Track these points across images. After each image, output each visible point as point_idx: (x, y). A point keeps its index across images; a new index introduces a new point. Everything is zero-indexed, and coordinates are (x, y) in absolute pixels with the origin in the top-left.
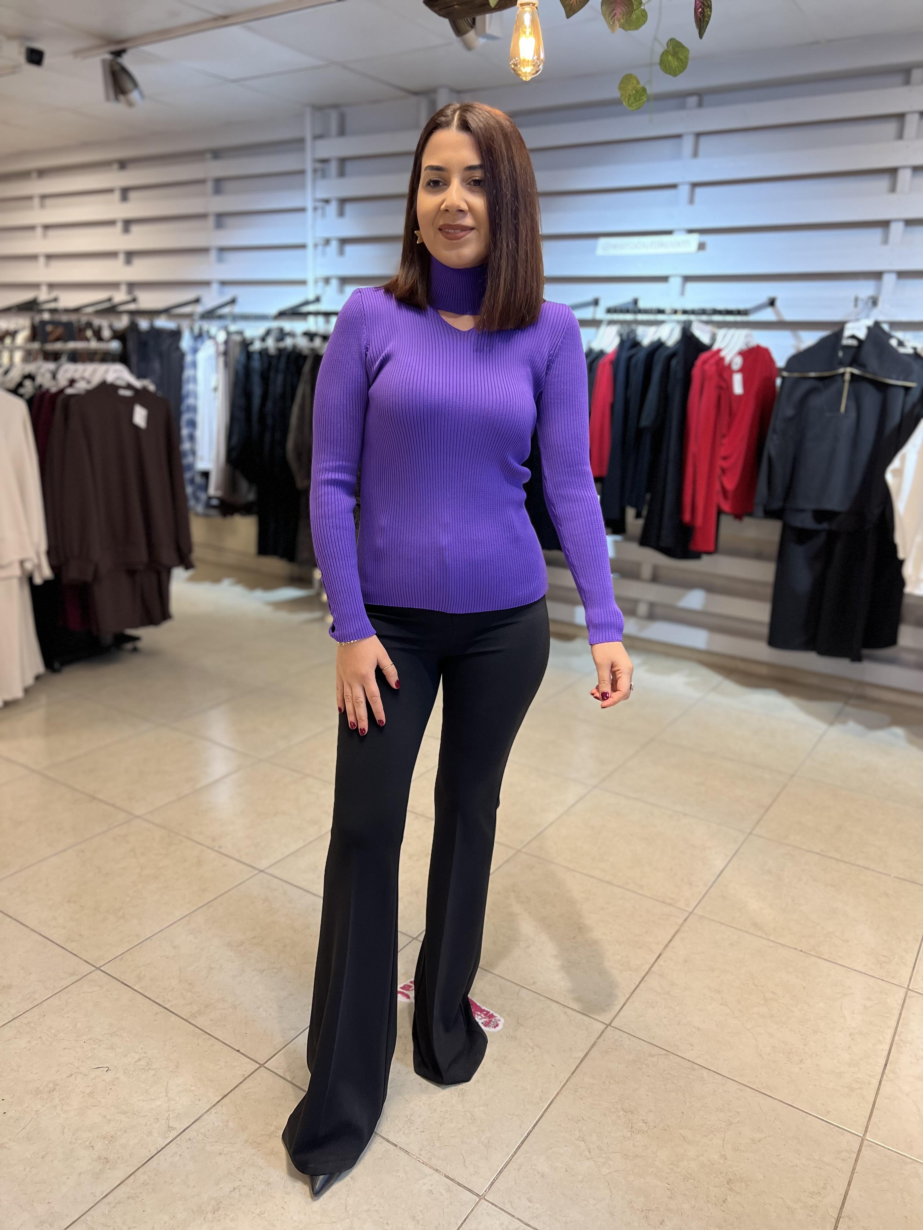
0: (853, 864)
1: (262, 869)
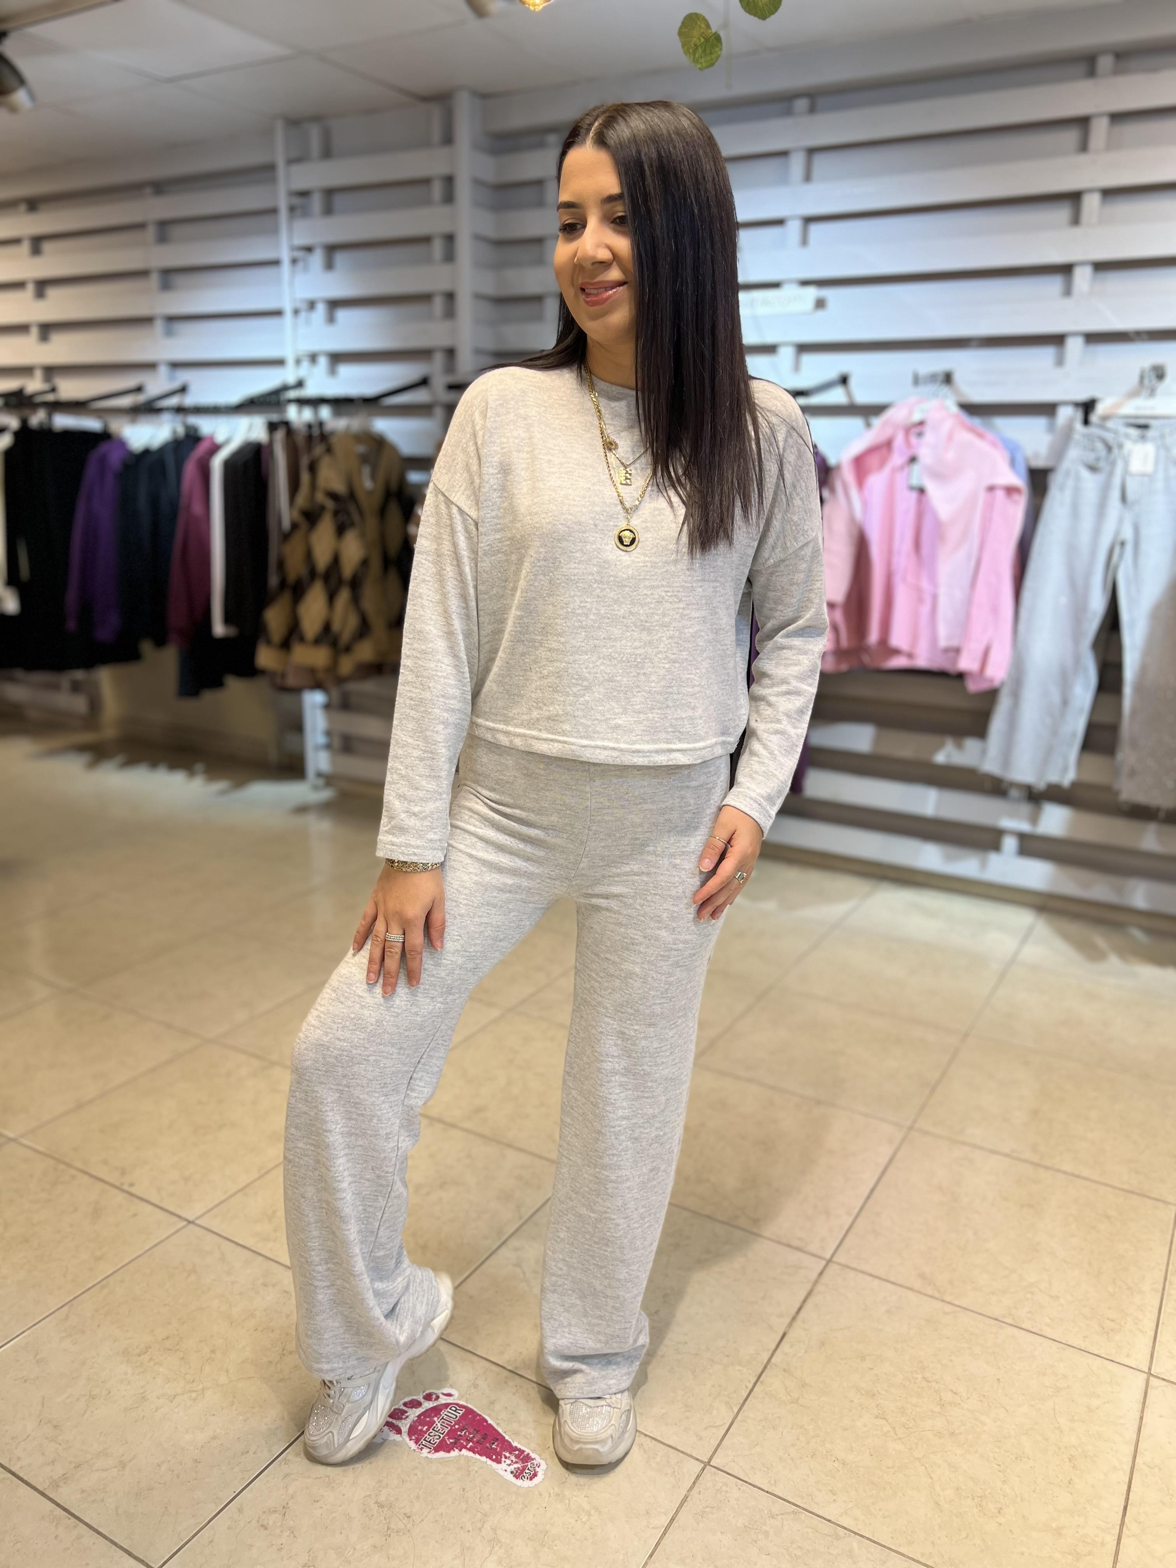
0: (1058, 1171)
1: (191, 1219)
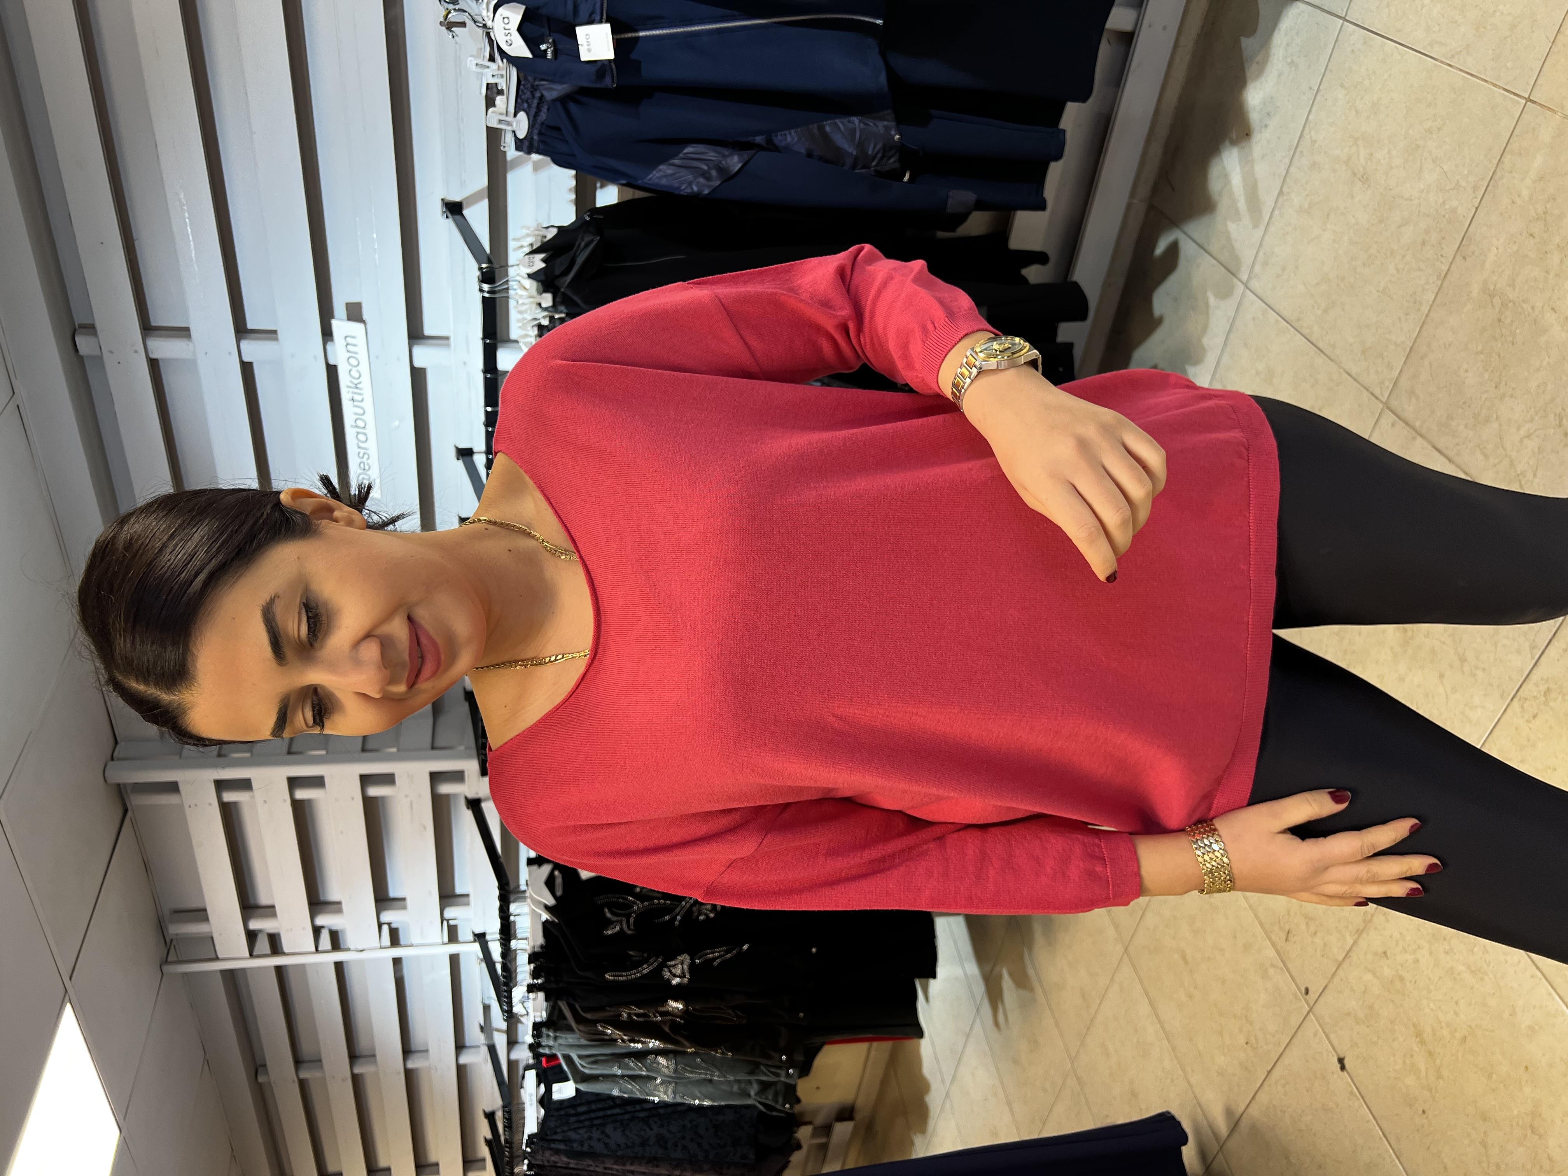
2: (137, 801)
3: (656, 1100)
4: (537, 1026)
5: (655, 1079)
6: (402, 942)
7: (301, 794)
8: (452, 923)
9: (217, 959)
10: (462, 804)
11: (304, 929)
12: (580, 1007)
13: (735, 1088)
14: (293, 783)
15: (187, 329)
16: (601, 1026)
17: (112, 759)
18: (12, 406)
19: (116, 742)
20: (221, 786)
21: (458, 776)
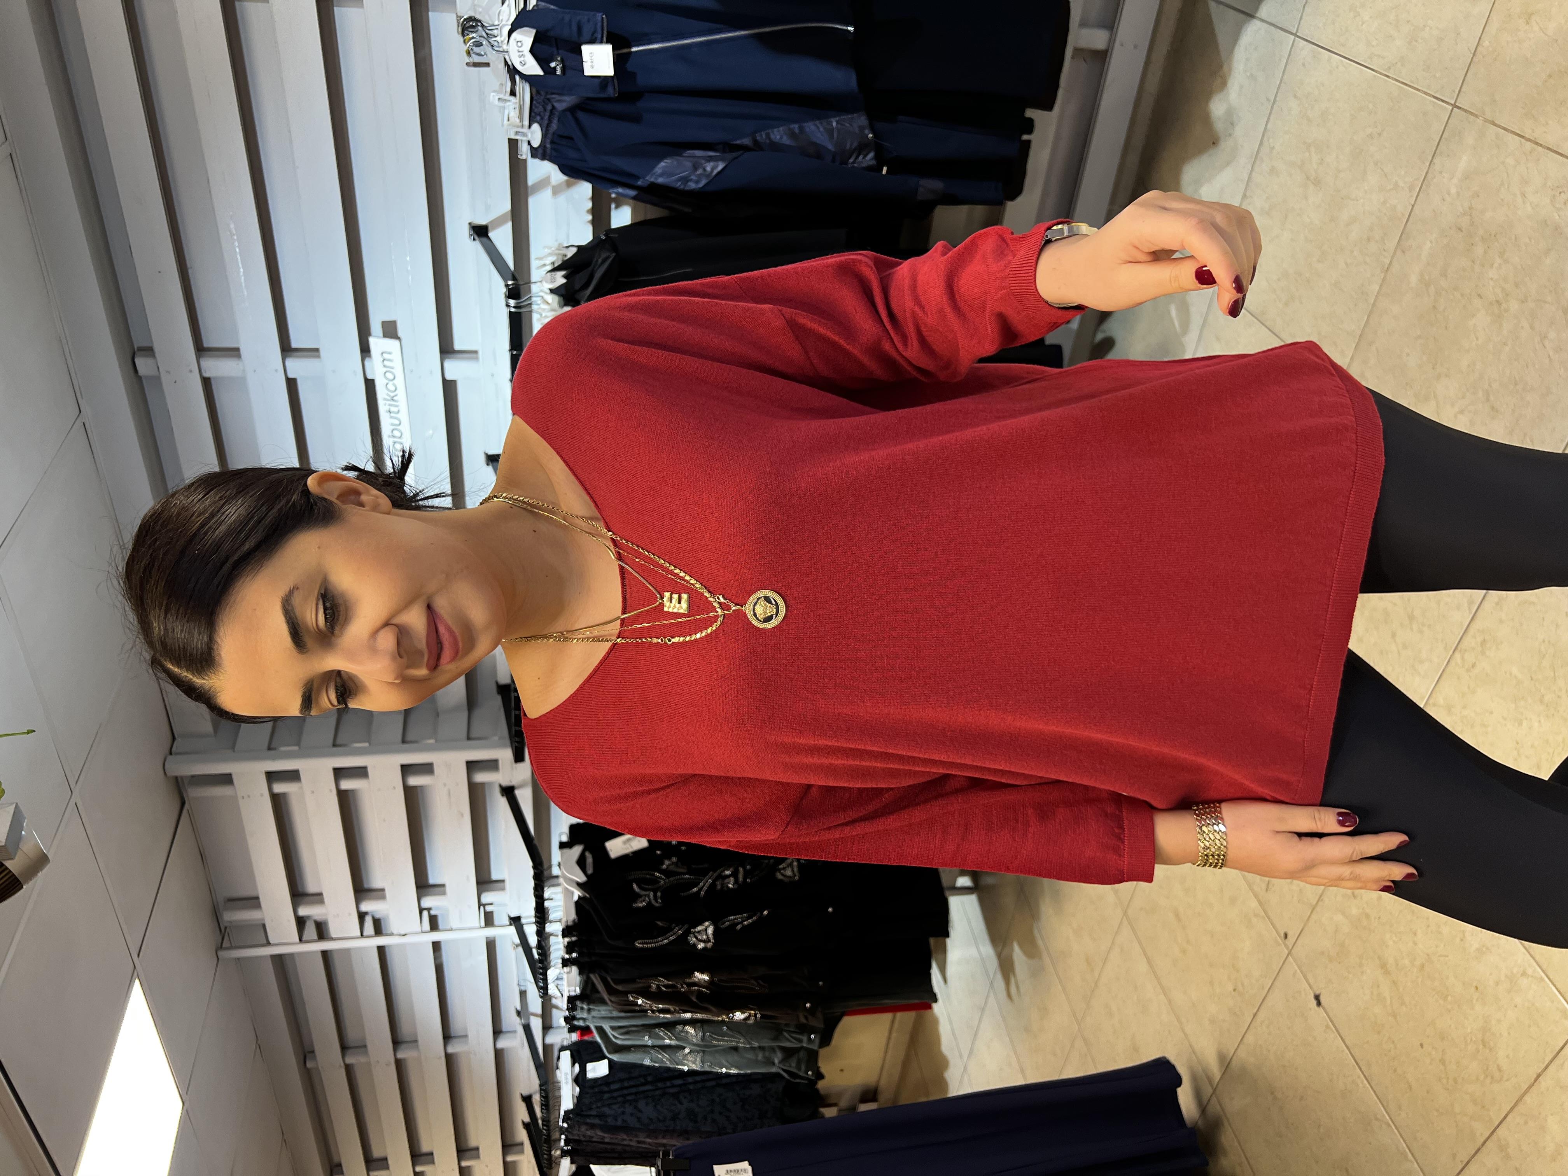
2: (194, 793)
3: (686, 1068)
4: (571, 1000)
5: (684, 1048)
6: (441, 926)
7: (346, 785)
8: (488, 908)
9: (268, 944)
10: (497, 791)
11: (350, 914)
12: (612, 979)
13: (760, 1057)
14: (339, 773)
15: (237, 350)
16: (632, 997)
17: (171, 753)
18: (79, 423)
19: (174, 738)
20: (272, 777)
21: (492, 765)
